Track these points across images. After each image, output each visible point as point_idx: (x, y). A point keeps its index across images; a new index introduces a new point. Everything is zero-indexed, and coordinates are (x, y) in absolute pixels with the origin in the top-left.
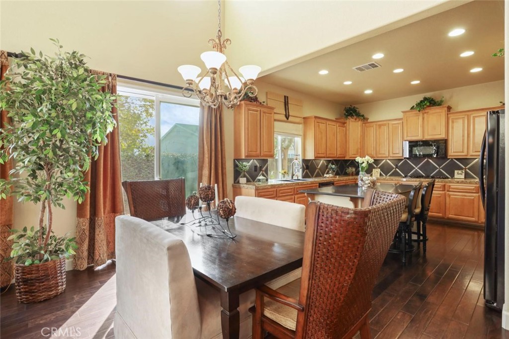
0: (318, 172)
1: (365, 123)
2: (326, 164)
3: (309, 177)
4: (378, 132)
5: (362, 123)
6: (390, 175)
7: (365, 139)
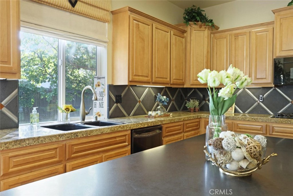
0: (140, 106)
1: (214, 33)
2: (154, 95)
3: (123, 116)
4: (233, 46)
5: (210, 32)
6: (249, 113)
7: (213, 56)
